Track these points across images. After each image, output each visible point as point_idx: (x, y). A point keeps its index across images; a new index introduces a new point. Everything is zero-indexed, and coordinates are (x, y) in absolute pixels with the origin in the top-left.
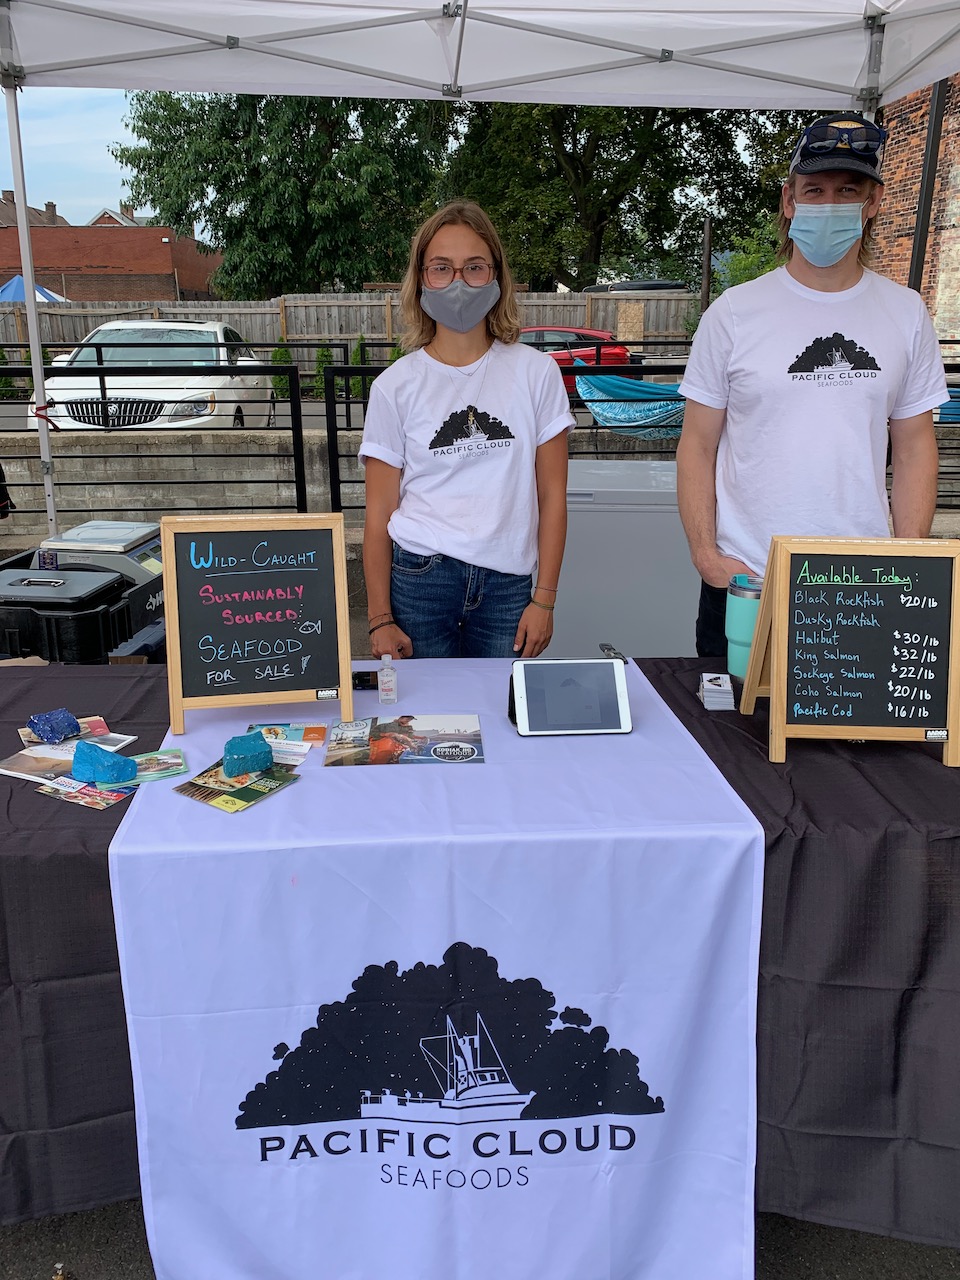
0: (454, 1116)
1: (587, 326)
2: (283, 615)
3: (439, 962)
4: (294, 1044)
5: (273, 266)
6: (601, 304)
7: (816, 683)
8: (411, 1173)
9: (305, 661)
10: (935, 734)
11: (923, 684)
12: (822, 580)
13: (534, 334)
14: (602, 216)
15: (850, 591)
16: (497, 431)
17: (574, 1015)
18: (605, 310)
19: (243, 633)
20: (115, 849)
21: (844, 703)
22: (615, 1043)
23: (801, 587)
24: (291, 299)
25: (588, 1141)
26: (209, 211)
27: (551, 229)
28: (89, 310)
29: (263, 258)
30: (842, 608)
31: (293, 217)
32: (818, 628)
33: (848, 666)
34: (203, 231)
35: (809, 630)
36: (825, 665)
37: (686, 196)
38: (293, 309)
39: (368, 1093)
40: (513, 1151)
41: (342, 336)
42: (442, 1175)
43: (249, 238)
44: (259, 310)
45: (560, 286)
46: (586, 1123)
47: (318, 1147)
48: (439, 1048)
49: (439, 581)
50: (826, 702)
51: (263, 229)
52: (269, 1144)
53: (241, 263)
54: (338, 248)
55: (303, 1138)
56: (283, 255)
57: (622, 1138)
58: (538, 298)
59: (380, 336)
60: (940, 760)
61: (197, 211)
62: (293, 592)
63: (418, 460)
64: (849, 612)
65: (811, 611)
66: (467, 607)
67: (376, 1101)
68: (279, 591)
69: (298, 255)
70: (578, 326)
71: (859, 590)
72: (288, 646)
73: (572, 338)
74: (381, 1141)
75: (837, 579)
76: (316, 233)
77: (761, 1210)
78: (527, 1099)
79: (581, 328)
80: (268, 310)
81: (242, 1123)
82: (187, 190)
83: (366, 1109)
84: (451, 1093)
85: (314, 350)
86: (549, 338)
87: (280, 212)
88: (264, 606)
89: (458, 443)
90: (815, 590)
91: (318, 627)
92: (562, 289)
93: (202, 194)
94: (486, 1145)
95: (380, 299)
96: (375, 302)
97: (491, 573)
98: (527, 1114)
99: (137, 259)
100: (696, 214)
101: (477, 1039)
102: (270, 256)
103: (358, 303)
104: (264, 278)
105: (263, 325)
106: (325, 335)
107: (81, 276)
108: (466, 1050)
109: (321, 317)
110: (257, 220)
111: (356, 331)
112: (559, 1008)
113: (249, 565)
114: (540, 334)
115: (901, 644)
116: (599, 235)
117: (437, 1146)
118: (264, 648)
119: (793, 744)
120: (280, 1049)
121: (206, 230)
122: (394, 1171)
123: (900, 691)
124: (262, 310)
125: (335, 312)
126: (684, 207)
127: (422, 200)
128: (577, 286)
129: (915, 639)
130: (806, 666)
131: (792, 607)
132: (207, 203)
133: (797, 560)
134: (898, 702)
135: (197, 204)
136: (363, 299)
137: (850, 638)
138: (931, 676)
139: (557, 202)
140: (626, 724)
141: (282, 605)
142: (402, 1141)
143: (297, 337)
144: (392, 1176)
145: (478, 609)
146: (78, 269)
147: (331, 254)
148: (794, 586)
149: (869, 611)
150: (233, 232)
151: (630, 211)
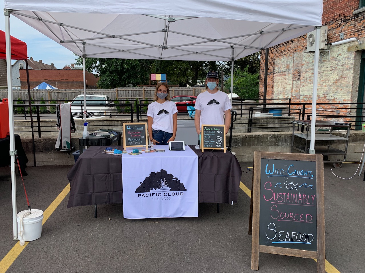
0: (162, 191)
1: (194, 95)
2: (139, 136)
3: (160, 172)
4: (142, 182)
5: (113, 80)
6: (197, 90)
7: (207, 142)
8: (156, 198)
9: (142, 141)
10: (222, 149)
11: (221, 142)
12: (207, 130)
13: (180, 97)
14: (198, 68)
15: (211, 131)
16: (167, 112)
17: (176, 178)
18: (198, 92)
19: (134, 138)
20: (122, 158)
21: (211, 145)
22: (181, 182)
23: (205, 130)
24: (119, 89)
25: (178, 194)
26: (97, 67)
27: (185, 72)
28: (67, 91)
29: (111, 78)
30: (210, 133)
31: (119, 68)
32: (207, 135)
33: (211, 140)
34: (95, 71)
35: (206, 136)
36: (208, 140)
37: (219, 63)
38: (119, 91)
39: (151, 189)
40: (169, 195)
41: (132, 98)
42: (160, 198)
43: (108, 73)
44: (111, 91)
45: (188, 85)
46: (178, 192)
47: (145, 196)
48: (160, 182)
49: (160, 134)
50: (209, 145)
51: (111, 71)
52: (139, 195)
53: (105, 79)
54: (130, 76)
55: (143, 194)
56: (116, 78)
57: (182, 194)
58: (181, 89)
59: (142, 98)
60: (223, 152)
61: (94, 66)
62: (140, 132)
63: (155, 117)
64: (211, 133)
65: (206, 133)
66: (164, 138)
67: (152, 190)
68: (138, 132)
69: (120, 78)
70: (191, 95)
71: (212, 131)
72: (139, 140)
73: (190, 99)
74: (153, 195)
75: (209, 129)
76: (125, 72)
77: (199, 202)
78: (170, 189)
79: (192, 96)
80: (113, 91)
81: (136, 192)
82: (92, 61)
83: (151, 191)
84: (161, 188)
85: (125, 101)
86: (184, 98)
87: (116, 67)
88: (136, 134)
89: (161, 114)
90: (207, 131)
91: (143, 137)
92: (188, 86)
93: (96, 63)
94: (165, 194)
95: (142, 89)
96: (140, 90)
97: (167, 133)
98: (170, 191)
99: (76, 78)
100: (222, 67)
101: (164, 181)
102: (113, 78)
103: (136, 90)
104: (111, 83)
105: (112, 95)
106: (128, 97)
107: (60, 82)
108: (163, 182)
109: (127, 93)
110: (109, 69)
111: (135, 96)
112: (174, 177)
113: (134, 129)
114: (181, 97)
115: (218, 137)
116: (197, 73)
117: (159, 195)
118: (136, 140)
119: (205, 150)
120: (141, 183)
121: (96, 71)
122: (154, 199)
123: (218, 143)
124: (112, 91)
125: (130, 92)
126: (219, 65)
127: (152, 63)
128: (192, 85)
129: (220, 137)
130: (206, 140)
131: (204, 133)
132: (97, 65)
133: (204, 127)
134: (218, 145)
135: (94, 65)
136: (137, 89)
137: (211, 137)
138: (222, 141)
139: (186, 65)
140: (184, 149)
141: (138, 134)
142: (155, 194)
143: (120, 98)
144: (153, 199)
145: (166, 139)
146: (60, 80)
147: (129, 77)
148: (204, 130)
149: (213, 133)
150: (103, 72)
151: (205, 66)
